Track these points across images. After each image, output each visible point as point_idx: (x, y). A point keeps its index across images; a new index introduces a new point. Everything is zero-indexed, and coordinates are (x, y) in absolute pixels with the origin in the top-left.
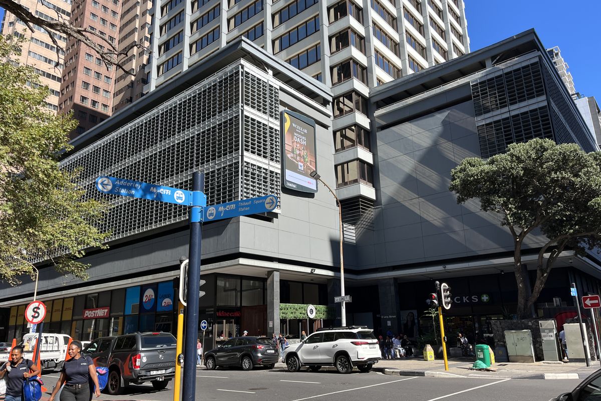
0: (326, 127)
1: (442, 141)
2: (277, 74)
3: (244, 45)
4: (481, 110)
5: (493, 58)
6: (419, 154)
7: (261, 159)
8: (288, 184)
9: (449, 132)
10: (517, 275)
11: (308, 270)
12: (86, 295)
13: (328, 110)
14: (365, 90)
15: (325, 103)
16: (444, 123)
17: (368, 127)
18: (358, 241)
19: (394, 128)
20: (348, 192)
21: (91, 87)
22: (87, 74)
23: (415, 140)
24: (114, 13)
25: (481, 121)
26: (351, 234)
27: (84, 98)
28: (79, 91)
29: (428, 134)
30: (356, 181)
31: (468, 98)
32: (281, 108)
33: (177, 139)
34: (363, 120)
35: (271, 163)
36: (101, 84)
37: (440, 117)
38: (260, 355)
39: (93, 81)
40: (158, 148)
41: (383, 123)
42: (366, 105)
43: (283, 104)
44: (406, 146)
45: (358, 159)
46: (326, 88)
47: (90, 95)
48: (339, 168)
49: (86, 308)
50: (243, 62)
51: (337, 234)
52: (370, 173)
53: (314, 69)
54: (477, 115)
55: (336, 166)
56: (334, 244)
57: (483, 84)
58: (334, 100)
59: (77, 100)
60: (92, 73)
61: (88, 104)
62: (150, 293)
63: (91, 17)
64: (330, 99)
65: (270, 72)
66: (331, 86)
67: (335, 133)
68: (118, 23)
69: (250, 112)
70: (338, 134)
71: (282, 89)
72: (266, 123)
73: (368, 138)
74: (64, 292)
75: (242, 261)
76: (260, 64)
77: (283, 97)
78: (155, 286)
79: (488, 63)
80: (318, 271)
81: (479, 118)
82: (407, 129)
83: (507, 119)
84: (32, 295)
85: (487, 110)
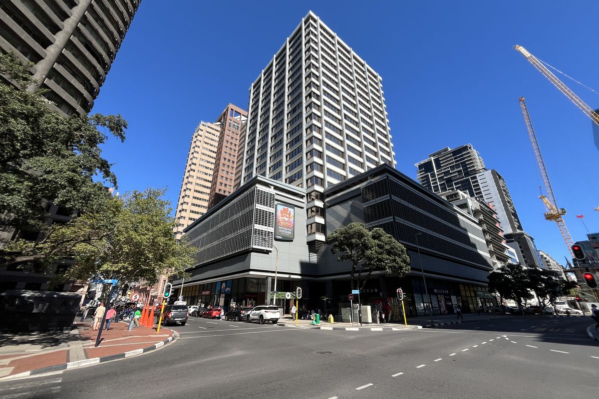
0: (302, 208)
1: (351, 214)
2: (276, 188)
3: (258, 178)
4: (365, 200)
5: (371, 176)
6: (342, 220)
7: (264, 227)
8: (277, 237)
9: (354, 210)
10: (352, 282)
11: (287, 276)
12: (204, 284)
13: (304, 200)
14: (321, 190)
15: (302, 197)
16: (352, 206)
17: (322, 207)
18: (318, 261)
19: (332, 208)
20: (311, 238)
21: (223, 185)
22: (222, 179)
23: (341, 214)
24: (235, 150)
25: (365, 205)
26: (314, 258)
27: (220, 190)
28: (218, 187)
29: (345, 211)
30: (314, 233)
31: (360, 195)
32: (276, 202)
33: (234, 217)
34: (319, 204)
35: (269, 228)
36: (228, 183)
37: (350, 202)
38: (242, 315)
39: (224, 182)
40: (228, 221)
41: (329, 205)
42: (321, 196)
43: (277, 200)
44: (337, 216)
45: (315, 222)
46: (303, 191)
47: (223, 188)
48: (309, 226)
49: (203, 290)
50: (257, 185)
51: (306, 259)
52: (322, 229)
53: (298, 182)
54: (363, 203)
55: (307, 226)
56: (303, 265)
57: (366, 188)
58: (307, 195)
59: (217, 191)
60: (224, 178)
61: (222, 193)
62: (224, 285)
63: (225, 154)
64: (305, 195)
65: (272, 187)
66: (306, 188)
67: (307, 210)
68: (236, 155)
69: (259, 206)
70: (310, 210)
71: (276, 194)
72: (267, 210)
73: (322, 212)
74: (195, 283)
75: (251, 273)
76: (267, 185)
77: (277, 197)
78: (226, 282)
79: (369, 178)
80: (292, 276)
81: (365, 204)
82: (338, 208)
83: (375, 204)
84: (181, 284)
85: (367, 200)
